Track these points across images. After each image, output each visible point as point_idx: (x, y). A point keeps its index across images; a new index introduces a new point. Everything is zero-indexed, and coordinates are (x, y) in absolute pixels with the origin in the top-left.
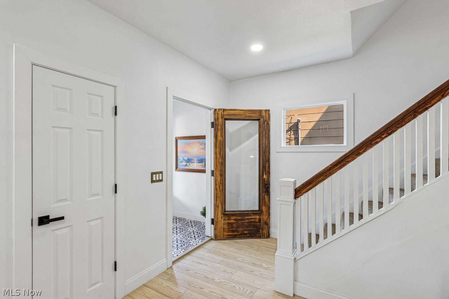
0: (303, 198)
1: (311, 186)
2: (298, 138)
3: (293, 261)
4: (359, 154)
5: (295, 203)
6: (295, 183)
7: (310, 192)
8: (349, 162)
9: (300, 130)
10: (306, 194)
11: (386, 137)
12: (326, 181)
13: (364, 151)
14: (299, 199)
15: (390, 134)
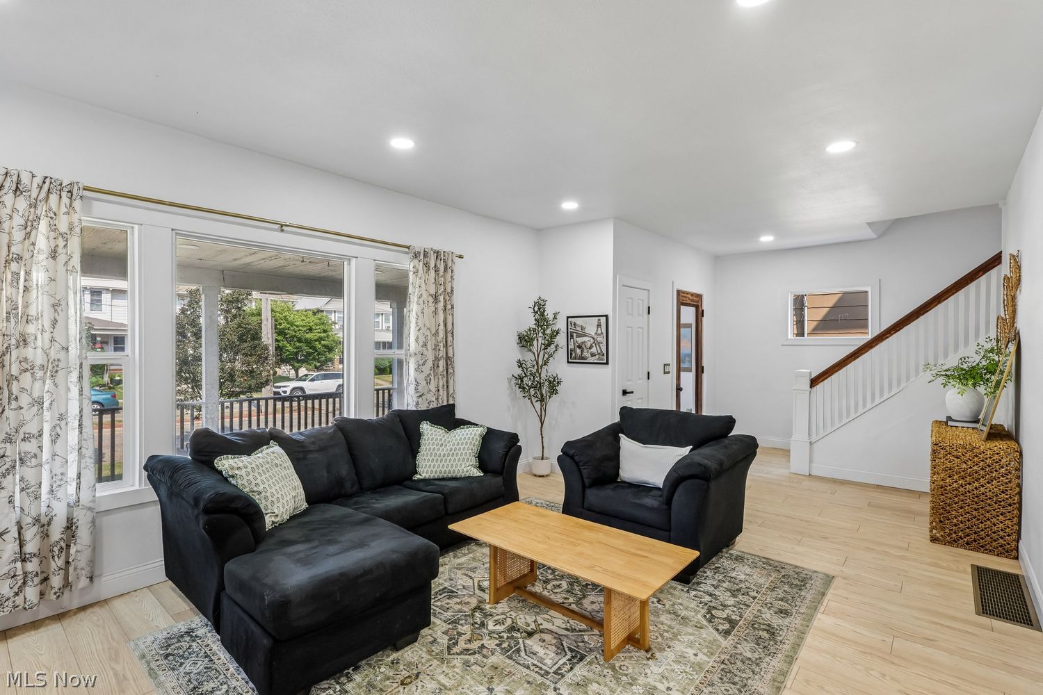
0: (819, 387)
1: (825, 376)
2: (803, 321)
3: (809, 443)
4: (871, 347)
5: (810, 392)
6: (810, 373)
7: (826, 381)
8: (862, 354)
9: (806, 308)
10: (822, 383)
11: (895, 333)
12: (841, 371)
13: (876, 345)
14: (814, 388)
15: (897, 331)
